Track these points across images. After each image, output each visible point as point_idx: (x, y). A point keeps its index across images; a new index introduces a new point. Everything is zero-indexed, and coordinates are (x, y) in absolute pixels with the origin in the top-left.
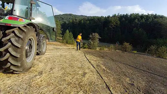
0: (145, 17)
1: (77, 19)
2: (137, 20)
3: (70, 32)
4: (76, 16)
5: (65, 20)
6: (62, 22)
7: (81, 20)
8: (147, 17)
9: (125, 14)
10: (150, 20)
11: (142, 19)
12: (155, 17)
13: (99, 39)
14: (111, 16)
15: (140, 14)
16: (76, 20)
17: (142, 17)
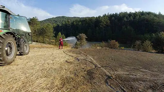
0: (133, 15)
1: (69, 20)
2: (125, 18)
3: (62, 34)
4: (69, 18)
5: (58, 22)
6: (55, 25)
7: (74, 22)
8: (135, 15)
9: (115, 14)
10: (138, 17)
11: (130, 17)
12: (142, 14)
13: (86, 38)
14: (102, 16)
15: (128, 12)
16: (68, 22)
17: (130, 15)
